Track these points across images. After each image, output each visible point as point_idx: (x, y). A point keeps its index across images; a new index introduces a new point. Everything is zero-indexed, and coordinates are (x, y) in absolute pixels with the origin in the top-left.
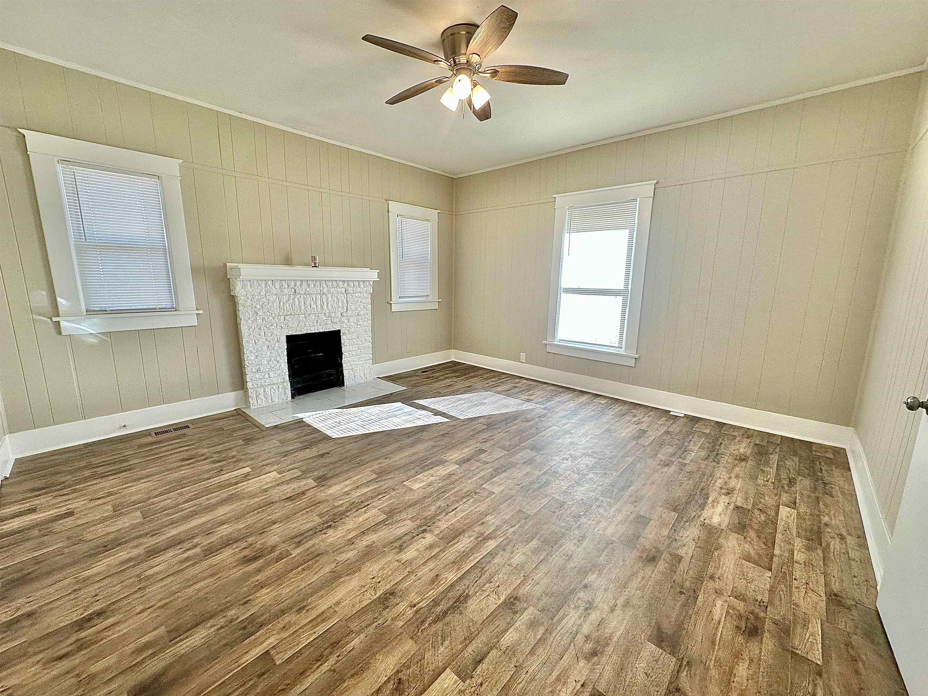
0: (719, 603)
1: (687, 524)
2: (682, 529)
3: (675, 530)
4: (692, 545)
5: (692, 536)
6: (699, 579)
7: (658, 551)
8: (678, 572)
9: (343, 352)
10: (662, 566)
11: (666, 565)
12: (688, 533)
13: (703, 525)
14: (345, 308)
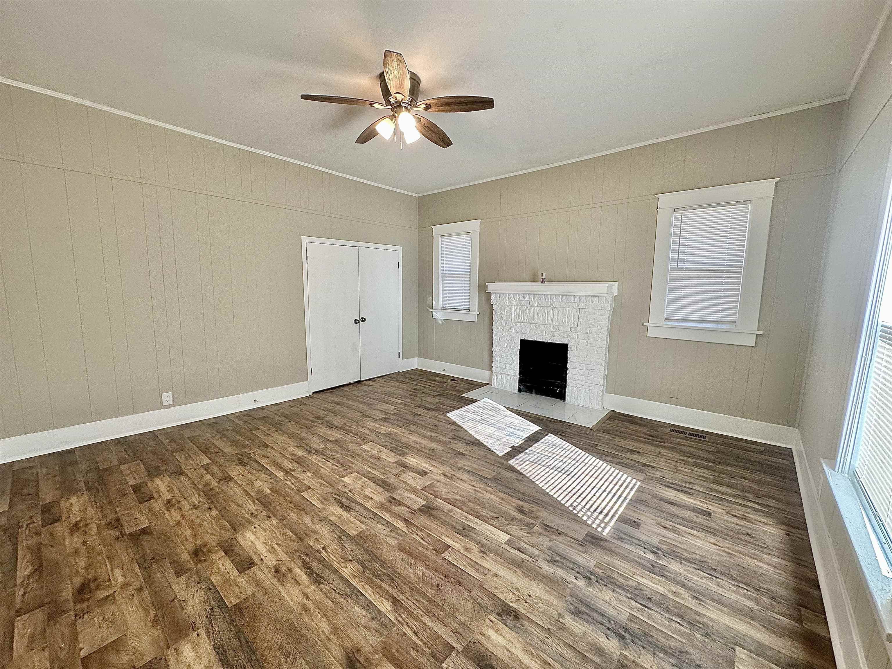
0: (121, 579)
1: (209, 608)
2: (206, 598)
3: (210, 589)
4: (182, 594)
5: (190, 602)
6: (149, 578)
7: (200, 561)
8: (169, 566)
9: (568, 367)
10: (185, 556)
11: (182, 560)
12: (197, 601)
13: (193, 627)
14: (576, 323)
